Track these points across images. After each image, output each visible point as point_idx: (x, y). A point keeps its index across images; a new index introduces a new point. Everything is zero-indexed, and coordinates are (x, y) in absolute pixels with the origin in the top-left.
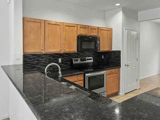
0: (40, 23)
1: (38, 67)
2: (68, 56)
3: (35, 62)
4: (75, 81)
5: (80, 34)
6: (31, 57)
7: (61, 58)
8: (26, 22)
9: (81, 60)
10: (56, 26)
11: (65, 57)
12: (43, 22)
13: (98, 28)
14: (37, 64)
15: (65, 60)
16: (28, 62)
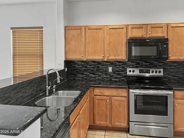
0: (80, 30)
1: (86, 74)
2: (122, 64)
3: (83, 68)
4: (114, 95)
5: (131, 37)
6: (79, 63)
7: (111, 67)
8: (67, 31)
9: (141, 71)
10: (98, 30)
11: (118, 67)
12: (83, 28)
13: (168, 25)
14: (86, 71)
15: (117, 69)
16: (77, 68)
